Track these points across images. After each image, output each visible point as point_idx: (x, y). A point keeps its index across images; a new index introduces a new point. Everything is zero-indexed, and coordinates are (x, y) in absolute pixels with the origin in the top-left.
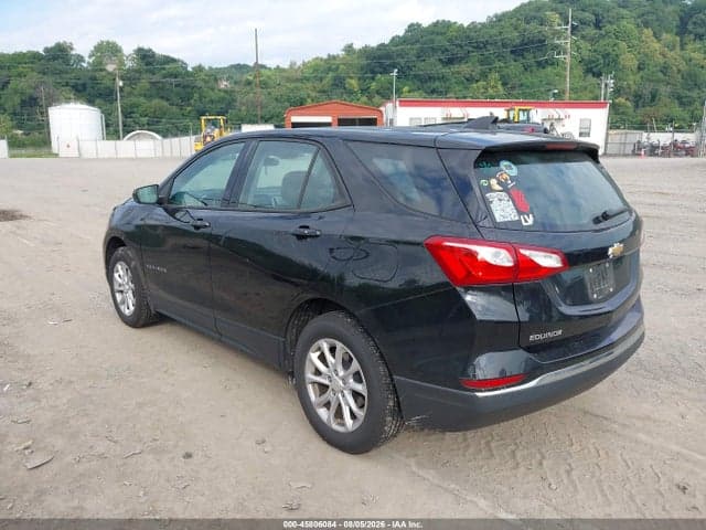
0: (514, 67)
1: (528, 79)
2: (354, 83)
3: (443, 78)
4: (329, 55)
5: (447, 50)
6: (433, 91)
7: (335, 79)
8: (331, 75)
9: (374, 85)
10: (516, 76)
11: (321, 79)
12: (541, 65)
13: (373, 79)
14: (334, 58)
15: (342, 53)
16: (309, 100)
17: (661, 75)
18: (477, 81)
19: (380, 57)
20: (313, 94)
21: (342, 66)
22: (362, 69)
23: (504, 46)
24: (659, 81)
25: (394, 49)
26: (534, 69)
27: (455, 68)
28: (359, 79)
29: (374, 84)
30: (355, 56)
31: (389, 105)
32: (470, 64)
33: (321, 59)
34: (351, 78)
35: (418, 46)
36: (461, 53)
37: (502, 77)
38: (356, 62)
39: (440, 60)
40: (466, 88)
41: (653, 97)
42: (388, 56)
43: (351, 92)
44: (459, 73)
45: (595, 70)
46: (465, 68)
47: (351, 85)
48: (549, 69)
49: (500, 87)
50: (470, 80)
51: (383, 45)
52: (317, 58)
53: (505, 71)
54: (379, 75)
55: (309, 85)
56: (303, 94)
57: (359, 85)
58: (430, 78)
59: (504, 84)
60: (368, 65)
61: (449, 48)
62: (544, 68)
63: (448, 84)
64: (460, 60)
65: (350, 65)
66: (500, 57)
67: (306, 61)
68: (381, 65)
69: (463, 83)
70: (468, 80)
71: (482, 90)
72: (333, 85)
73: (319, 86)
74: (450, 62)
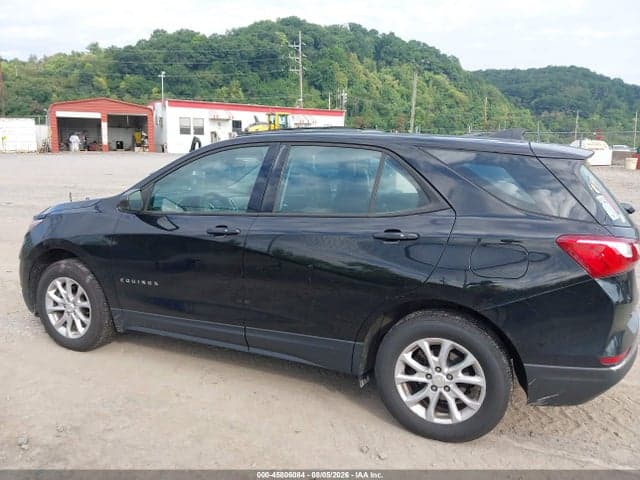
0: (252, 77)
1: (264, 87)
2: (102, 81)
3: (189, 82)
4: (73, 52)
5: (192, 57)
6: (181, 94)
7: (81, 76)
8: (76, 71)
9: (123, 85)
10: (254, 85)
11: (66, 75)
12: (274, 76)
13: (122, 78)
14: (79, 55)
15: (87, 52)
16: (54, 95)
17: (365, 91)
18: (221, 87)
19: (126, 59)
20: (59, 89)
21: (88, 64)
22: (109, 68)
23: (242, 57)
24: (364, 95)
25: (142, 52)
26: (269, 79)
27: (200, 73)
28: (108, 78)
29: (123, 83)
30: (102, 56)
31: (158, 105)
32: (213, 71)
33: (65, 55)
34: (99, 76)
35: (164, 51)
36: (205, 61)
37: (242, 85)
38: (104, 61)
39: (186, 66)
40: (211, 92)
41: (361, 108)
42: (136, 58)
43: (99, 90)
44: (203, 78)
45: (317, 83)
46: (208, 74)
47: (99, 82)
48: (281, 80)
49: (241, 92)
50: (214, 85)
51: (130, 47)
52: (60, 54)
53: (245, 79)
54: (128, 75)
55: (53, 79)
56: (48, 88)
57: (108, 83)
58: (178, 81)
59: (245, 91)
60: (117, 64)
61: (194, 55)
62: (276, 78)
63: (194, 88)
64: (205, 67)
65: (98, 63)
66: (239, 67)
67: (48, 55)
68: (129, 66)
69: (207, 87)
70: (212, 85)
71: (226, 95)
72: (79, 82)
73: (64, 81)
74: (195, 67)
